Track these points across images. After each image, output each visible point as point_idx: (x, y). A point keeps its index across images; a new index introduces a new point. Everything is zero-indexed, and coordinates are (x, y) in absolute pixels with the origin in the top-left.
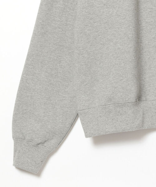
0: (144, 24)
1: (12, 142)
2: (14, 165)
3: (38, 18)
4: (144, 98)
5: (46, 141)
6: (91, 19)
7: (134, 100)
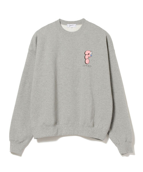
0: (59, 93)
1: (9, 142)
2: (10, 151)
3: (19, 91)
4: (58, 123)
5: (23, 141)
6: (37, 91)
7: (54, 124)
